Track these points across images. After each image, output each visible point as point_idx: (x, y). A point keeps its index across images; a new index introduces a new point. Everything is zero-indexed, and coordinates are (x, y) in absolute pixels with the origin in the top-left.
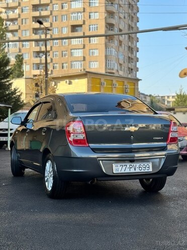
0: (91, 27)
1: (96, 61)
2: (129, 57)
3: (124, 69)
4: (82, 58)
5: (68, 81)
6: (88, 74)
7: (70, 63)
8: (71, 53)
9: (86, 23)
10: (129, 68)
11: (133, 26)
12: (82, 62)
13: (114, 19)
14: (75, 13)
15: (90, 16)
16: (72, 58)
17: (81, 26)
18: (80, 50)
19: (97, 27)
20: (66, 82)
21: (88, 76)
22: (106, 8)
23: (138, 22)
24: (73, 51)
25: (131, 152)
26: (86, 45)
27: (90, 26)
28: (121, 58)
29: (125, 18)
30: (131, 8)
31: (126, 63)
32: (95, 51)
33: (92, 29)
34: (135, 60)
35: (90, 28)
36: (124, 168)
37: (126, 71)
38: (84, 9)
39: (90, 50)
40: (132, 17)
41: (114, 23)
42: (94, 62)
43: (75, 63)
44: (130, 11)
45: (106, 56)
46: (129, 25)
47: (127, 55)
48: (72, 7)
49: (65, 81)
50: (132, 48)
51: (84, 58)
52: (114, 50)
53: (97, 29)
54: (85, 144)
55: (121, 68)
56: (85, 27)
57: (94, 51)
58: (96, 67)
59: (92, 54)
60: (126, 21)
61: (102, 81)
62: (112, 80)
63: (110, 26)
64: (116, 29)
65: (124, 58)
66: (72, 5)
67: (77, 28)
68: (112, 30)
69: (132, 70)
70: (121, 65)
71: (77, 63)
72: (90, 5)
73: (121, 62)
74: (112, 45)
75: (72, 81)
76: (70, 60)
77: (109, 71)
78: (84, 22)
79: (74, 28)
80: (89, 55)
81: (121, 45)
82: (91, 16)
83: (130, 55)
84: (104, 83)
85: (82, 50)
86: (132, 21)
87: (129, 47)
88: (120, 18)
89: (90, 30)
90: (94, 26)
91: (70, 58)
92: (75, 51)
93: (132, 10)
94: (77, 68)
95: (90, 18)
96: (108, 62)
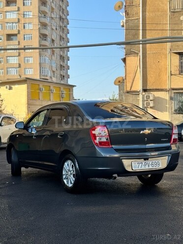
0: (26, 36)
1: (31, 68)
2: (61, 65)
3: (57, 76)
4: (18, 64)
5: (8, 86)
6: (28, 80)
7: (6, 69)
8: (7, 60)
9: (21, 32)
10: (61, 75)
11: (64, 37)
12: (18, 69)
13: (47, 29)
14: (10, 23)
15: (24, 26)
16: (8, 65)
17: (16, 35)
18: (15, 58)
19: (31, 37)
20: (7, 88)
21: (28, 82)
22: (39, 20)
23: (68, 33)
24: (8, 58)
25: (145, 152)
26: (21, 53)
27: (24, 35)
28: (54, 65)
29: (56, 29)
30: (62, 20)
31: (59, 70)
32: (30, 59)
33: (27, 38)
34: (66, 67)
35: (24, 37)
36: (140, 165)
37: (58, 78)
38: (19, 19)
39: (25, 57)
40: (63, 29)
41: (47, 34)
42: (29, 68)
43: (11, 69)
44: (61, 24)
45: (40, 64)
46: (61, 36)
47: (59, 63)
48: (8, 18)
49: (5, 87)
50: (63, 57)
51: (20, 65)
52: (47, 58)
53: (31, 39)
54: (109, 145)
55: (54, 75)
56: (20, 37)
57: (28, 58)
58: (31, 74)
59: (27, 61)
60: (58, 32)
61: (41, 86)
62: (50, 86)
63: (43, 36)
64: (49, 39)
65: (57, 66)
66: (7, 15)
67: (12, 37)
68: (45, 40)
69: (64, 76)
70: (54, 72)
71: (13, 69)
72: (24, 17)
73: (54, 69)
74: (46, 53)
75: (12, 86)
76: (6, 67)
77: (43, 77)
78: (19, 31)
79: (9, 37)
80: (24, 62)
81: (53, 54)
82: (26, 26)
83: (62, 63)
84: (42, 89)
85: (17, 58)
86: (63, 32)
87: (61, 56)
88: (52, 29)
89: (24, 39)
90: (28, 36)
91: (5, 64)
92: (11, 58)
93: (63, 22)
94: (13, 74)
95: (24, 28)
96: (42, 69)
